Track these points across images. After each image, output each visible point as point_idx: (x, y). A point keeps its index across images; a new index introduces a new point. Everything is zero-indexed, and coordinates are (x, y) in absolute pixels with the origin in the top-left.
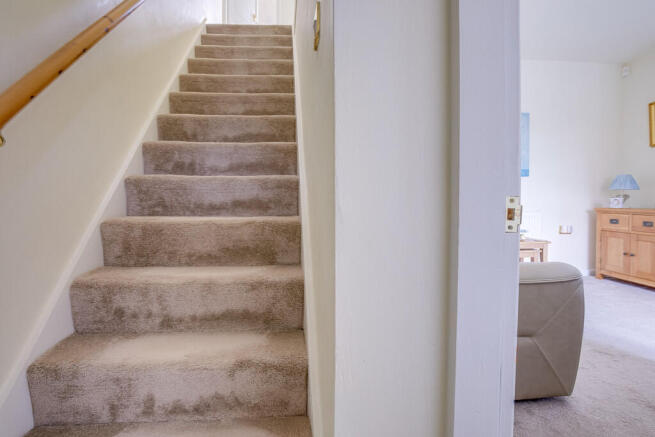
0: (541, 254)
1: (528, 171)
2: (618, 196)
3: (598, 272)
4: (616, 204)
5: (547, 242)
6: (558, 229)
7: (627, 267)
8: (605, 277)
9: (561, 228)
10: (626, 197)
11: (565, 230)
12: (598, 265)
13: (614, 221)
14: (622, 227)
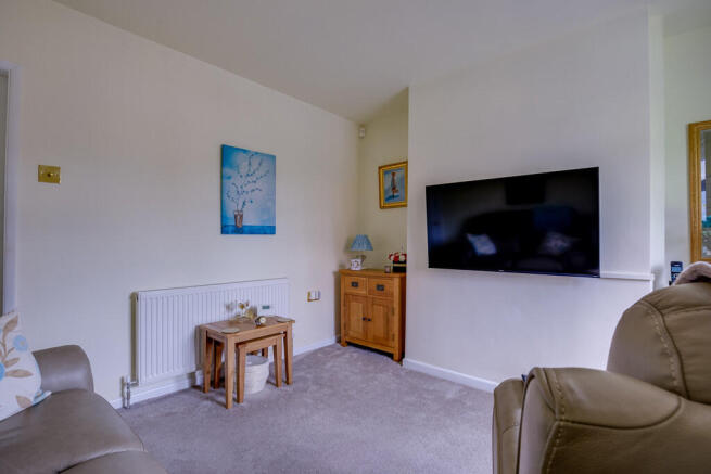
0: (285, 338)
1: (274, 227)
2: (357, 257)
3: (344, 339)
4: (356, 266)
5: (292, 321)
6: (306, 297)
7: (366, 332)
8: (349, 344)
9: (309, 294)
10: (363, 258)
11: (313, 297)
12: (343, 331)
13: (355, 285)
14: (361, 291)
